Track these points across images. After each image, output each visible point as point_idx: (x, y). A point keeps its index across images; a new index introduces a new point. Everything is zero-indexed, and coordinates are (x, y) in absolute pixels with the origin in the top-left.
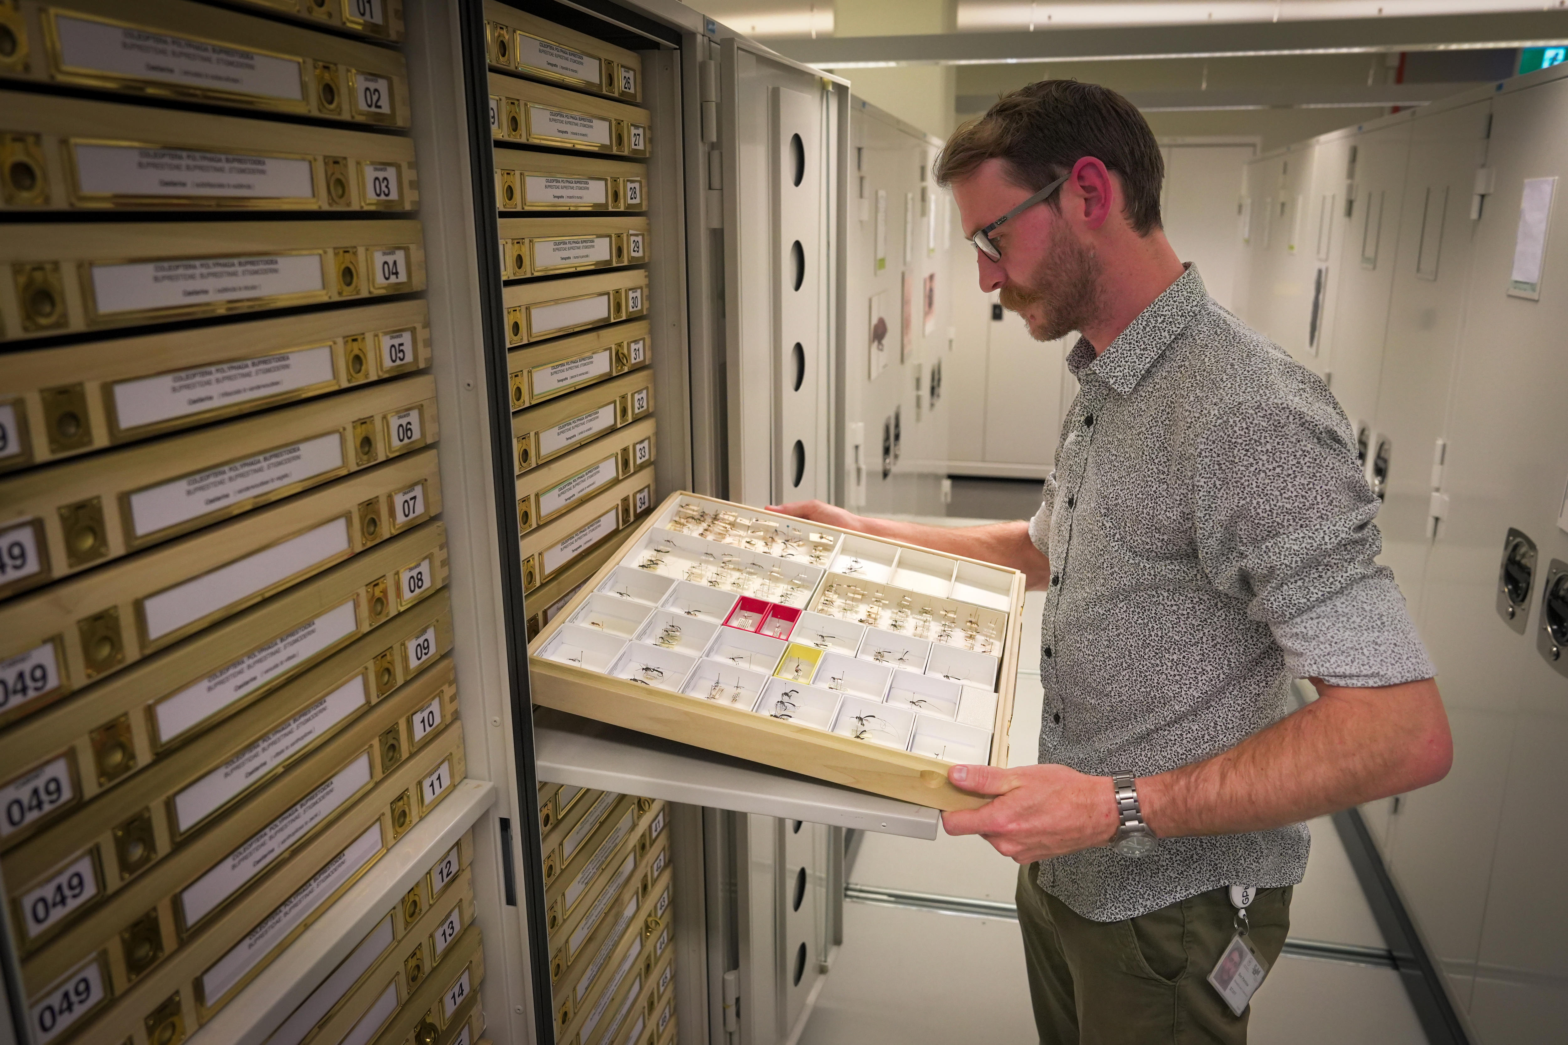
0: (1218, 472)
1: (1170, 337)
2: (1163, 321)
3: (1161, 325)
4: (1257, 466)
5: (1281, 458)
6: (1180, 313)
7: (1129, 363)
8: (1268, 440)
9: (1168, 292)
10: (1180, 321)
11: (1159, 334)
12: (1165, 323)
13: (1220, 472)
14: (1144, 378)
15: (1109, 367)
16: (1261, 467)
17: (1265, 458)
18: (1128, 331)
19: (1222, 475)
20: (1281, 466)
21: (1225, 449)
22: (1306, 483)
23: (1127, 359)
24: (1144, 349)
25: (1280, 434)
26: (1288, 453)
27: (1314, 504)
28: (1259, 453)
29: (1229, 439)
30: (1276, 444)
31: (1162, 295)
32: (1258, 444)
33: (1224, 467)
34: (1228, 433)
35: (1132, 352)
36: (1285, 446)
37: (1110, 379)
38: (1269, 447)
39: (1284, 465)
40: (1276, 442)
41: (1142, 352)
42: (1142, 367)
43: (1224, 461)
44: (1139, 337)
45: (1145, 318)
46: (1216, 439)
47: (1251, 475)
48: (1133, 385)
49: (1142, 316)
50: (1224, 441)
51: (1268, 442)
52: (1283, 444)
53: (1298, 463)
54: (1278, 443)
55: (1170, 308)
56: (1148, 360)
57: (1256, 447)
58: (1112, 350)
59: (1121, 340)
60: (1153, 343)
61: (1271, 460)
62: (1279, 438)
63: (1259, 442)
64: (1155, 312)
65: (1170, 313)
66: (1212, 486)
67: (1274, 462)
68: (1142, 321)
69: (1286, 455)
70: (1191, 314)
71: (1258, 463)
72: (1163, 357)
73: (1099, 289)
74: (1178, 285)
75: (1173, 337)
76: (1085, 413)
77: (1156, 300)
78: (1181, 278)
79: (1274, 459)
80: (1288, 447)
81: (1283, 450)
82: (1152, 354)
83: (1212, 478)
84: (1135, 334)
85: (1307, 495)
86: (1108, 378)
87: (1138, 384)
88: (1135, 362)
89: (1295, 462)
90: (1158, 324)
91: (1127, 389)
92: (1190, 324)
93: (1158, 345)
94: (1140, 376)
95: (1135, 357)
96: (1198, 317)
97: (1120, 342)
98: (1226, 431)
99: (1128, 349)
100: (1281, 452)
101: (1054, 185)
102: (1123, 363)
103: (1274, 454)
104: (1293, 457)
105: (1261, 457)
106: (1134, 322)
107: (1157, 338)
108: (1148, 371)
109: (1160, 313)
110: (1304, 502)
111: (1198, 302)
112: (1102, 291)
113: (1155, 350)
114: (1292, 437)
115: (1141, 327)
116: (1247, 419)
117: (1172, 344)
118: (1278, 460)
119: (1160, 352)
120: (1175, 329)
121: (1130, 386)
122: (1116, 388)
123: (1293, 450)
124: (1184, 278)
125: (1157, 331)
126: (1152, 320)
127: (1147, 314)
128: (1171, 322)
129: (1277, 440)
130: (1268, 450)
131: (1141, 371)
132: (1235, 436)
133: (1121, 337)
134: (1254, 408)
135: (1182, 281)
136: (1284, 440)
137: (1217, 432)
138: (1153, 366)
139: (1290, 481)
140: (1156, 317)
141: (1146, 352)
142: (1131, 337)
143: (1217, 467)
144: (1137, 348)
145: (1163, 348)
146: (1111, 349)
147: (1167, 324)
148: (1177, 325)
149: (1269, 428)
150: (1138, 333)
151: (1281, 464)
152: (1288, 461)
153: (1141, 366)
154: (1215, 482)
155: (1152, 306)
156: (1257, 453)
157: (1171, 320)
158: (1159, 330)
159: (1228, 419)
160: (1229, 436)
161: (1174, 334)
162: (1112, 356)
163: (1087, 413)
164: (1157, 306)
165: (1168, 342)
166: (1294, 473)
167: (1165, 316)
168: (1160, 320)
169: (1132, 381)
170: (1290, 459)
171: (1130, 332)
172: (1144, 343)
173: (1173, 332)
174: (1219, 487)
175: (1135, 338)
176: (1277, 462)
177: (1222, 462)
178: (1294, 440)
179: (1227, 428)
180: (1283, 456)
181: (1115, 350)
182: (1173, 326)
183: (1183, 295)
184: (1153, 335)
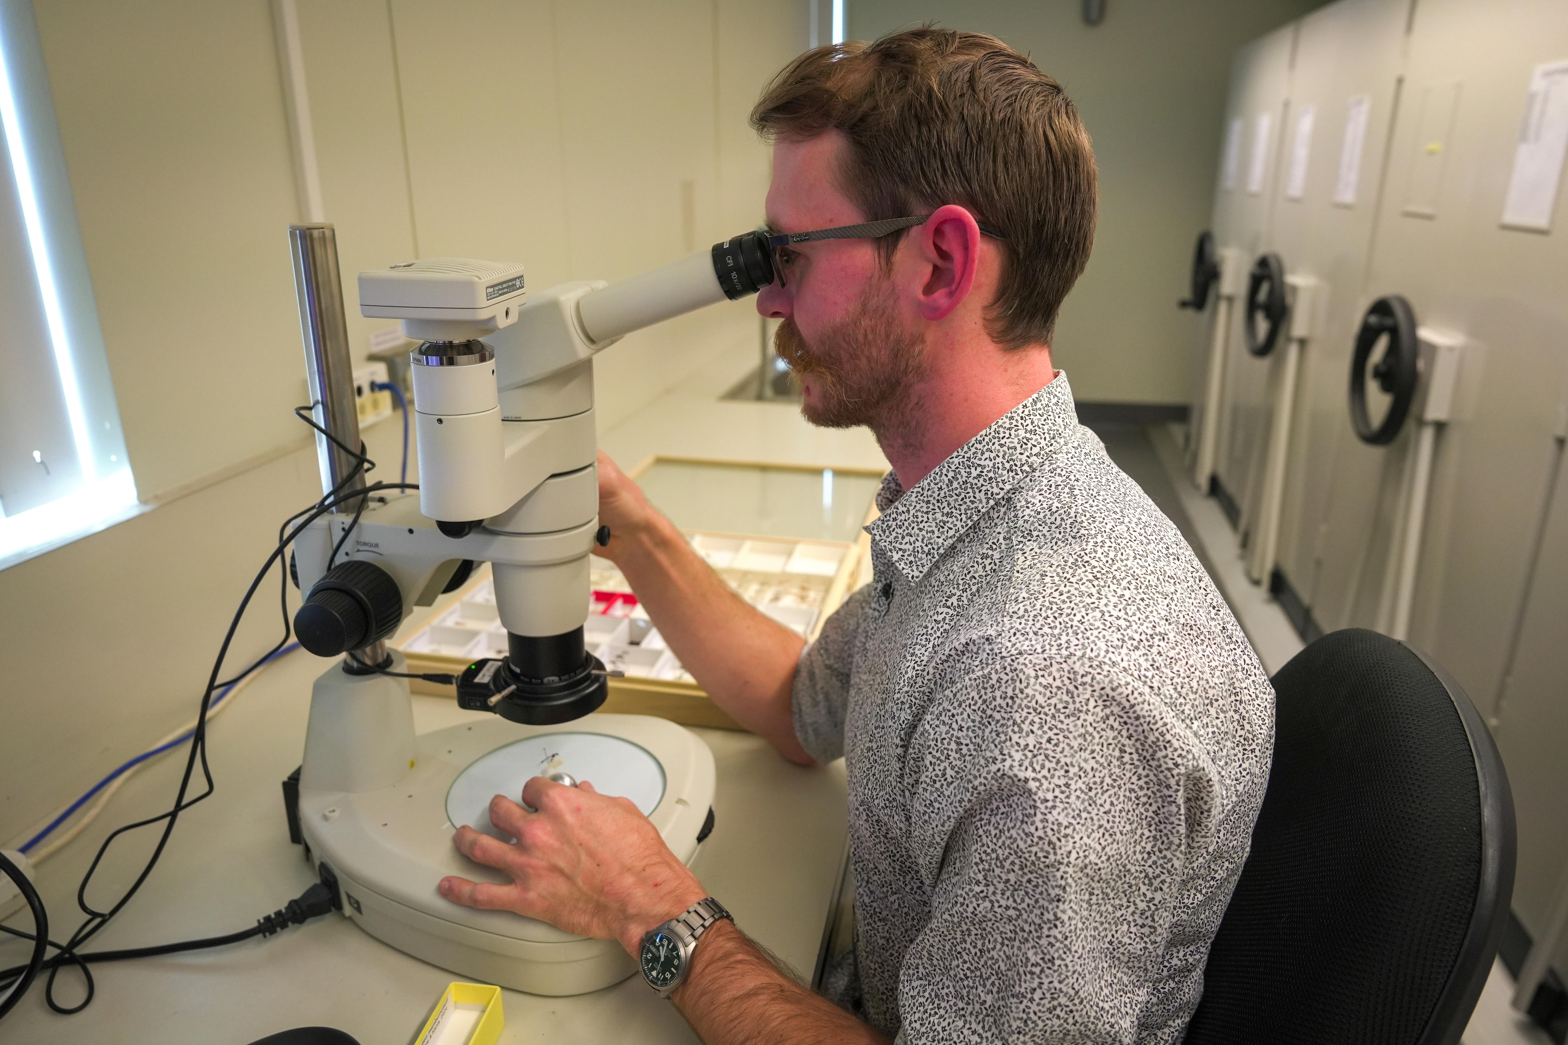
0: (953, 754)
1: (988, 503)
2: (979, 476)
3: (976, 481)
4: (1000, 766)
5: (1043, 767)
6: (1007, 466)
7: (924, 533)
8: (1035, 729)
9: (993, 429)
10: (1005, 478)
11: (971, 494)
12: (981, 480)
13: (958, 756)
14: (944, 557)
15: (894, 534)
16: (1006, 768)
17: (1018, 756)
18: (926, 482)
19: (958, 763)
20: (1039, 780)
21: (973, 721)
22: (1065, 823)
23: (921, 526)
24: (948, 514)
25: (1060, 725)
26: (1058, 762)
27: (1061, 863)
28: (1012, 746)
29: (984, 706)
30: (1044, 741)
31: (983, 433)
32: (1016, 729)
33: (965, 751)
34: (984, 697)
35: (930, 516)
36: (1059, 749)
37: (894, 553)
38: (1031, 740)
39: (1043, 780)
40: (1046, 737)
41: (945, 518)
42: (943, 542)
43: (968, 741)
44: (942, 495)
45: (953, 467)
46: (964, 701)
47: (989, 777)
48: (926, 569)
49: (948, 463)
50: (976, 708)
51: (1032, 732)
52: (1056, 745)
53: (1067, 785)
54: (1049, 741)
55: (992, 455)
56: (951, 533)
57: (1010, 733)
58: (901, 509)
59: (914, 495)
60: (963, 508)
61: (1026, 763)
62: (1055, 731)
63: (1019, 726)
64: (969, 459)
65: (991, 464)
66: (940, 773)
67: (1030, 769)
68: (948, 471)
69: (1053, 765)
70: (1026, 468)
71: (1004, 760)
72: (975, 528)
73: (914, 400)
74: (1012, 418)
75: (992, 502)
76: (883, 579)
77: (973, 440)
78: (1020, 406)
79: (1031, 764)
80: (1062, 752)
81: (1052, 754)
82: (959, 524)
83: (942, 761)
84: (936, 489)
85: (1058, 844)
86: (891, 551)
87: (936, 566)
88: (933, 532)
89: (1062, 782)
90: (971, 479)
91: (916, 573)
92: (1021, 484)
93: (969, 512)
94: (937, 557)
95: (934, 524)
96: (1037, 474)
97: (913, 498)
98: (983, 692)
99: (925, 510)
100: (1047, 756)
101: (901, 222)
102: (916, 530)
103: (1035, 756)
104: (1062, 772)
105: (1013, 753)
106: (937, 469)
107: (967, 500)
108: (953, 547)
109: (976, 461)
110: (1048, 852)
111: (1042, 449)
112: (917, 403)
113: (964, 519)
114: (1075, 738)
115: (946, 480)
116: (1018, 683)
117: (991, 511)
118: (1038, 768)
119: (970, 523)
120: (996, 490)
121: (920, 569)
122: (900, 568)
123: (1068, 760)
124: (1025, 406)
125: (969, 490)
126: (962, 471)
127: (956, 461)
128: (991, 479)
129: (1050, 734)
130: (1027, 745)
131: (939, 548)
132: (992, 706)
133: (916, 490)
134: (1037, 668)
135: (1020, 412)
136: (1061, 739)
137: (969, 690)
138: (960, 540)
139: (1043, 810)
140: (969, 467)
141: (950, 520)
142: (930, 493)
143: (953, 746)
144: (938, 510)
145: (975, 518)
146: (900, 507)
147: (985, 480)
148: (1001, 485)
149: (1046, 709)
150: (940, 489)
151: (1039, 776)
152: (1053, 777)
153: (940, 541)
154: (945, 769)
155: (966, 448)
156: (1008, 743)
157: (991, 475)
158: (972, 488)
159: (990, 673)
160: (985, 701)
161: (994, 499)
162: (900, 518)
163: (886, 579)
164: (973, 450)
165: (983, 510)
166: (1054, 801)
167: (984, 467)
168: (974, 473)
169: (924, 561)
170: (1057, 773)
171: (929, 484)
172: (949, 504)
173: (992, 494)
174: (949, 780)
175: (935, 495)
176: (1034, 770)
177: (964, 742)
178: (1075, 744)
179: (985, 689)
180: (1048, 765)
181: (905, 509)
182: (994, 484)
183: (1017, 436)
184: (963, 495)
